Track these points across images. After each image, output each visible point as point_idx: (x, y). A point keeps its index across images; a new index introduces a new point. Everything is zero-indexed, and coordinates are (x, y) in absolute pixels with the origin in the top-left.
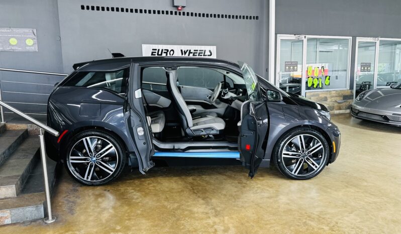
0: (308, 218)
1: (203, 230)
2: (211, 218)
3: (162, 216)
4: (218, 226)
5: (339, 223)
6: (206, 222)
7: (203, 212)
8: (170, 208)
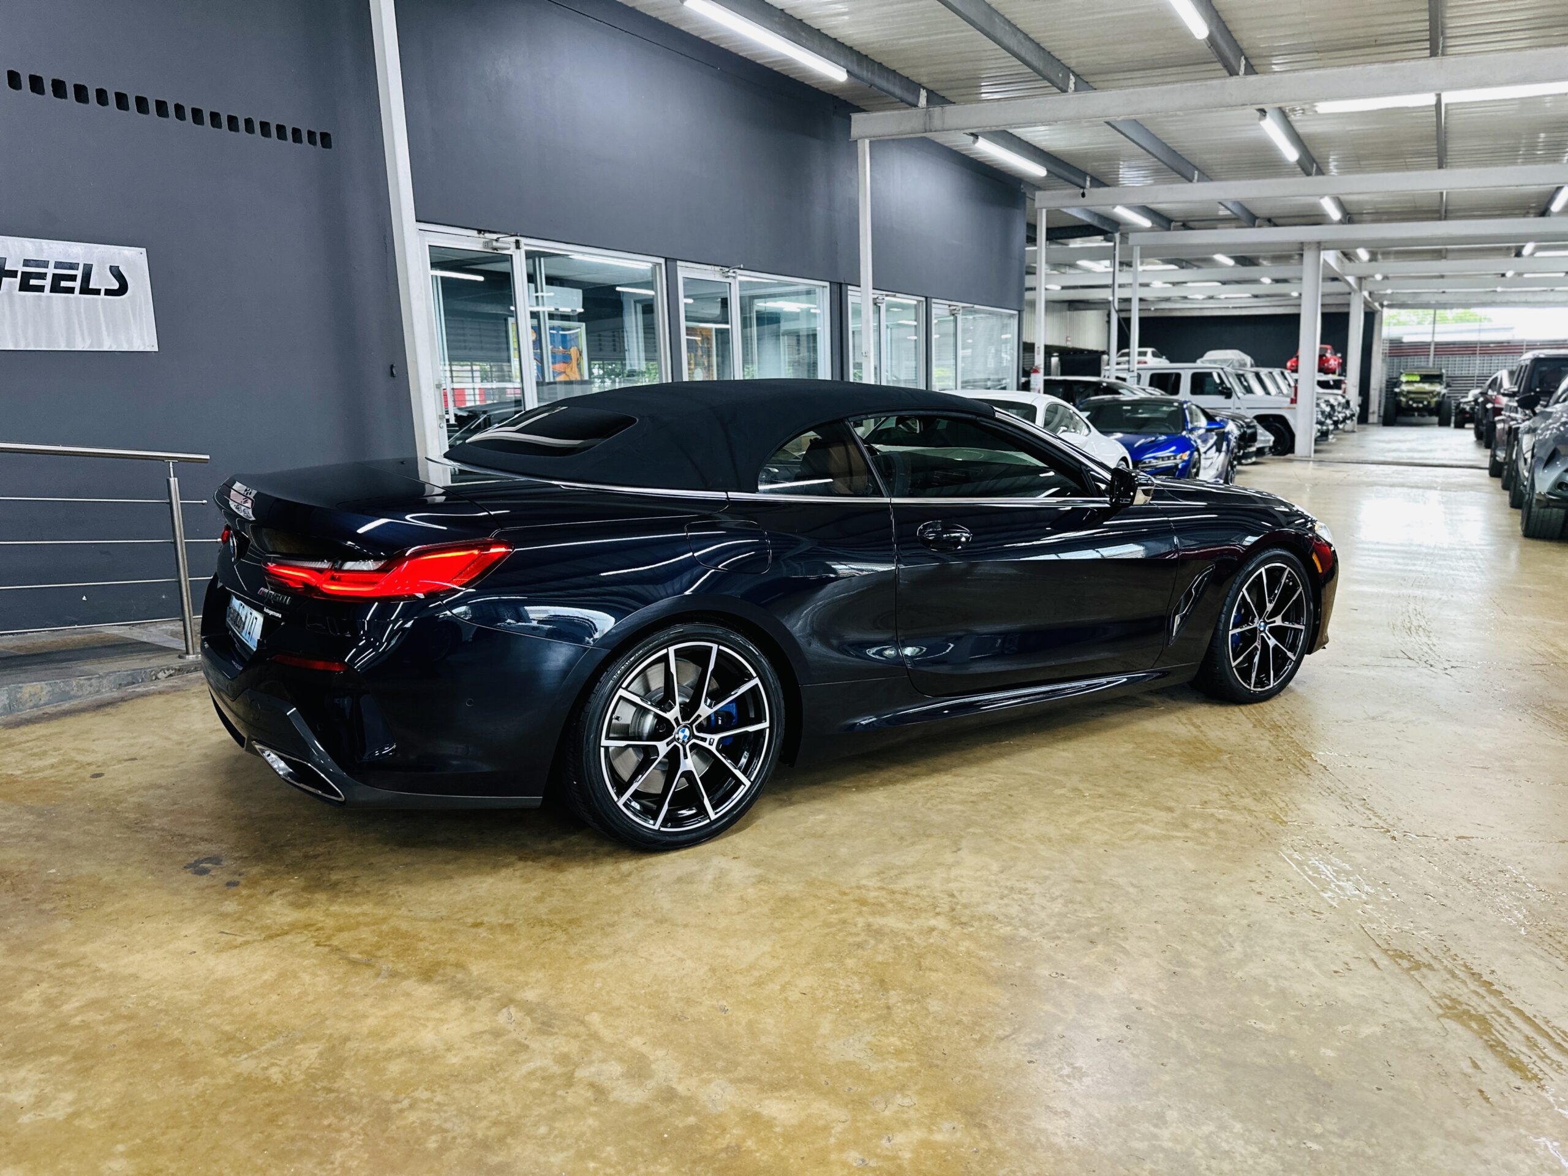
6: (524, 1070)
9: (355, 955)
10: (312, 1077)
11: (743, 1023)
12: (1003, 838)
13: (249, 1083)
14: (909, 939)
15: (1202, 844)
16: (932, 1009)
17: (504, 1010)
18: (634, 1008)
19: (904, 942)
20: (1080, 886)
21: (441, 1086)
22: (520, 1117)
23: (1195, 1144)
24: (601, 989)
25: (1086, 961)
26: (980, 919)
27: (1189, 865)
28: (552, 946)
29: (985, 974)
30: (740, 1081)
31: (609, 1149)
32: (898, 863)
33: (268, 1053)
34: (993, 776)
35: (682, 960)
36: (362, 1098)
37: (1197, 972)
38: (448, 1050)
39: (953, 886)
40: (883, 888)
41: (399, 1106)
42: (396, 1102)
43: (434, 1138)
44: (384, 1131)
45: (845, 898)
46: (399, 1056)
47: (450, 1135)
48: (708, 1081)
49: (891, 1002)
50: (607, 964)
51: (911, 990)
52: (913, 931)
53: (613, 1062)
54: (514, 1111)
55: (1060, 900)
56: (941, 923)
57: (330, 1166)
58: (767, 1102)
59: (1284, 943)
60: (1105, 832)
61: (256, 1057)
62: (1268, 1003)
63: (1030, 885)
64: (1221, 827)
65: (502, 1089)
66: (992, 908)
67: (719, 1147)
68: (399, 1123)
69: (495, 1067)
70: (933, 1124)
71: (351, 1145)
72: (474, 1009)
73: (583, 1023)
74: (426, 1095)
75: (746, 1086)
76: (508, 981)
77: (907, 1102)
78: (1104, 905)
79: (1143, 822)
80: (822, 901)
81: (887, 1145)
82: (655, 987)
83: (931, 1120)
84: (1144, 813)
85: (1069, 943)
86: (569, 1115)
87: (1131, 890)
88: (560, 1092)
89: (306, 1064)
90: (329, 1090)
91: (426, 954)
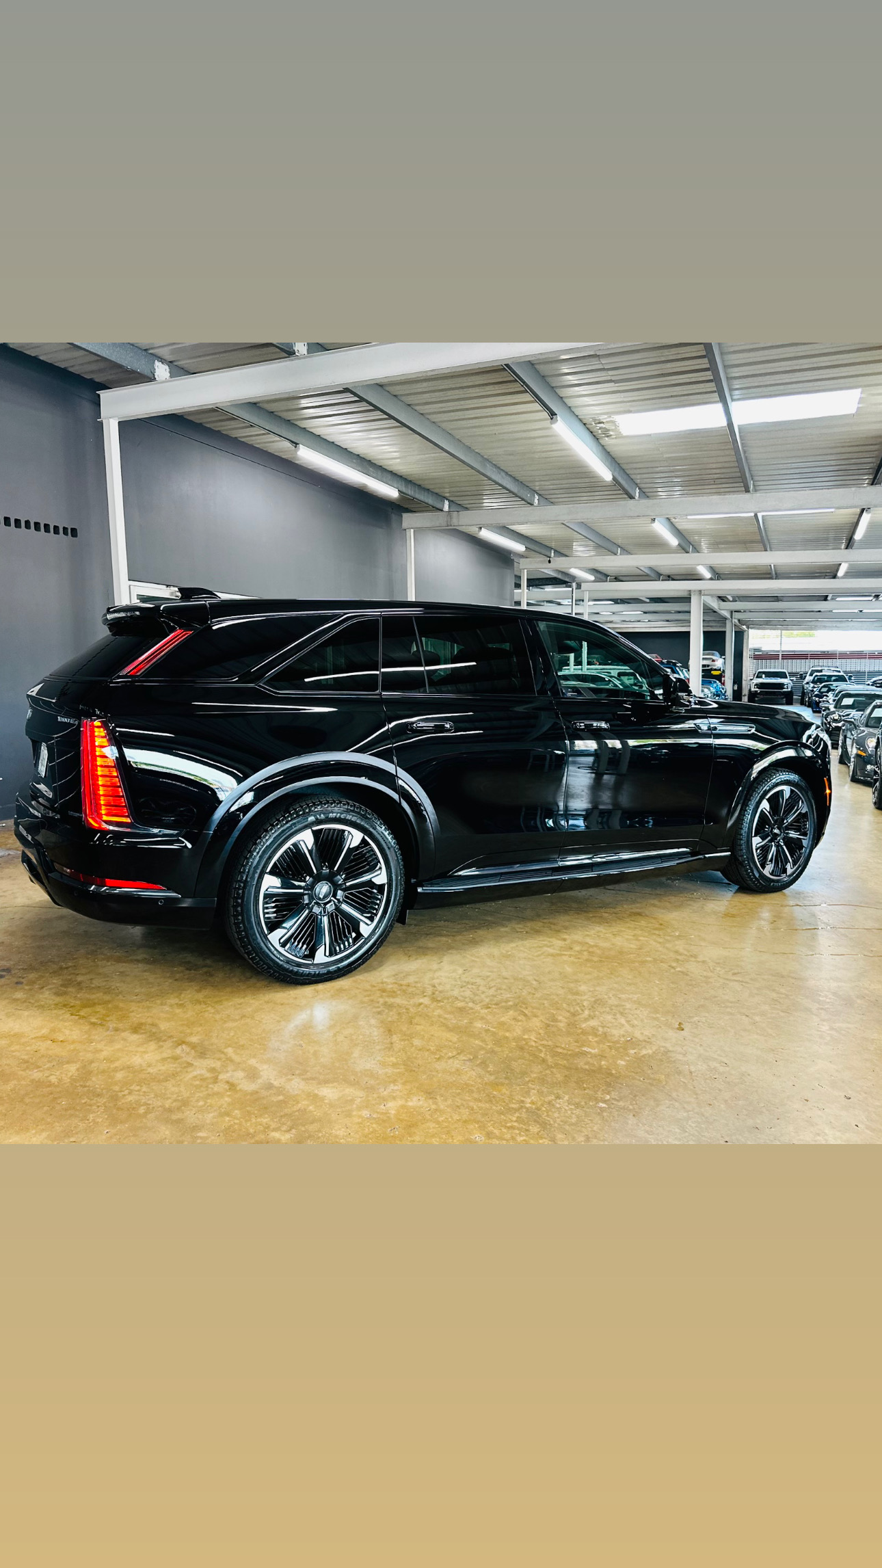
0: (384, 994)
1: (201, 1095)
2: (195, 1064)
3: (58, 1107)
4: (228, 1075)
5: (437, 986)
6: (191, 1076)
7: (164, 1060)
8: (60, 1080)
9: (93, 1020)
10: (73, 1080)
11: (312, 1052)
12: (468, 956)
13: (38, 1084)
14: (406, 1009)
15: (579, 958)
16: (415, 1044)
17: (180, 1047)
18: (251, 1045)
19: (405, 1011)
20: (506, 981)
21: (144, 1083)
22: (188, 1097)
23: (542, 1105)
24: (233, 1036)
25: (503, 1019)
26: (448, 999)
27: (569, 969)
28: (206, 1015)
29: (447, 1027)
30: (308, 1079)
31: (236, 1111)
32: (406, 970)
33: (48, 1069)
34: (467, 922)
35: (279, 1021)
36: (102, 1090)
37: (561, 1025)
38: (149, 1066)
39: (436, 982)
40: (396, 983)
41: (123, 1093)
42: (121, 1091)
43: (142, 1108)
44: (115, 1105)
45: (374, 988)
46: (121, 1070)
47: (151, 1106)
48: (291, 1080)
49: (393, 1040)
50: (237, 1023)
51: (405, 1035)
52: (409, 1005)
53: (240, 1071)
54: (186, 1094)
55: (493, 988)
56: (426, 1001)
57: (87, 1122)
58: (321, 1089)
59: (612, 1010)
60: (524, 952)
61: (41, 1071)
62: (596, 1039)
63: (478, 980)
64: (591, 950)
65: (179, 1085)
66: (456, 993)
67: (295, 1110)
68: (123, 1101)
69: (174, 1075)
70: (409, 1098)
71: (98, 1112)
72: (162, 1047)
73: (223, 1053)
74: (138, 1088)
75: (311, 1081)
76: (181, 1032)
77: (396, 1088)
78: (517, 990)
79: (548, 947)
80: (359, 991)
81: (384, 1108)
82: (264, 1035)
83: (409, 1095)
84: (549, 942)
85: (495, 1010)
86: (215, 1096)
87: (534, 982)
88: (210, 1086)
89: (70, 1074)
90: (85, 1086)
91: (135, 1019)
